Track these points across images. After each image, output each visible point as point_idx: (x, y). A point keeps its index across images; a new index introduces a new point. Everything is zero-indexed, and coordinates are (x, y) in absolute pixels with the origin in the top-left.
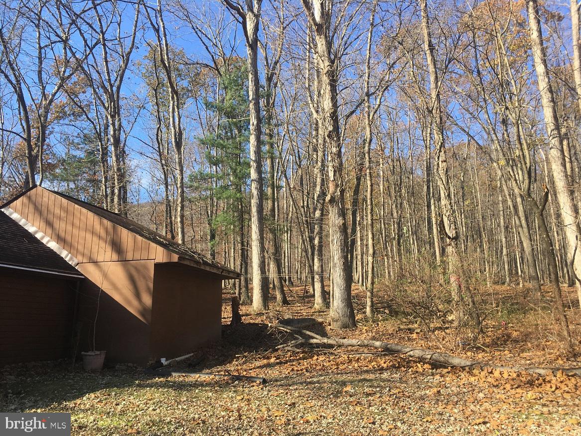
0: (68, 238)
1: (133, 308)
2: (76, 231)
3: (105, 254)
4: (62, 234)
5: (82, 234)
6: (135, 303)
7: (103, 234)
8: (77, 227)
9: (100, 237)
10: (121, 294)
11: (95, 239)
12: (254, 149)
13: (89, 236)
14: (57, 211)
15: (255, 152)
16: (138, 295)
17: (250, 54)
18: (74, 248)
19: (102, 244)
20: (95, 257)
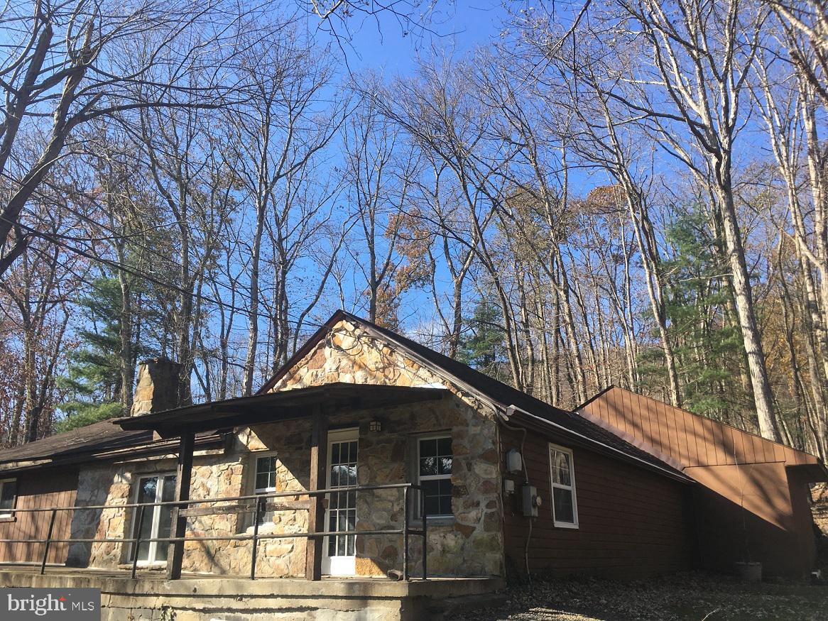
0: (665, 441)
1: (765, 514)
2: (672, 433)
3: (715, 456)
4: (656, 437)
5: (682, 435)
6: (768, 509)
7: (707, 435)
8: (673, 428)
9: (705, 439)
10: (747, 500)
11: (700, 441)
12: (746, 313)
13: (691, 438)
14: (644, 412)
15: (748, 317)
16: (769, 501)
17: (724, 198)
18: (675, 452)
19: (711, 447)
20: (704, 460)
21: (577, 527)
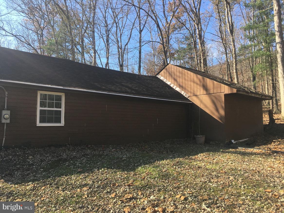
0: (184, 85)
1: (215, 116)
2: (186, 82)
3: (200, 91)
4: (181, 84)
5: (189, 83)
6: (216, 114)
7: (198, 82)
8: (187, 80)
9: (197, 84)
10: (209, 110)
11: (195, 85)
12: (277, 25)
13: (192, 84)
14: (178, 74)
16: (217, 110)
18: (186, 90)
19: (199, 87)
20: (196, 93)
21: (63, 125)
